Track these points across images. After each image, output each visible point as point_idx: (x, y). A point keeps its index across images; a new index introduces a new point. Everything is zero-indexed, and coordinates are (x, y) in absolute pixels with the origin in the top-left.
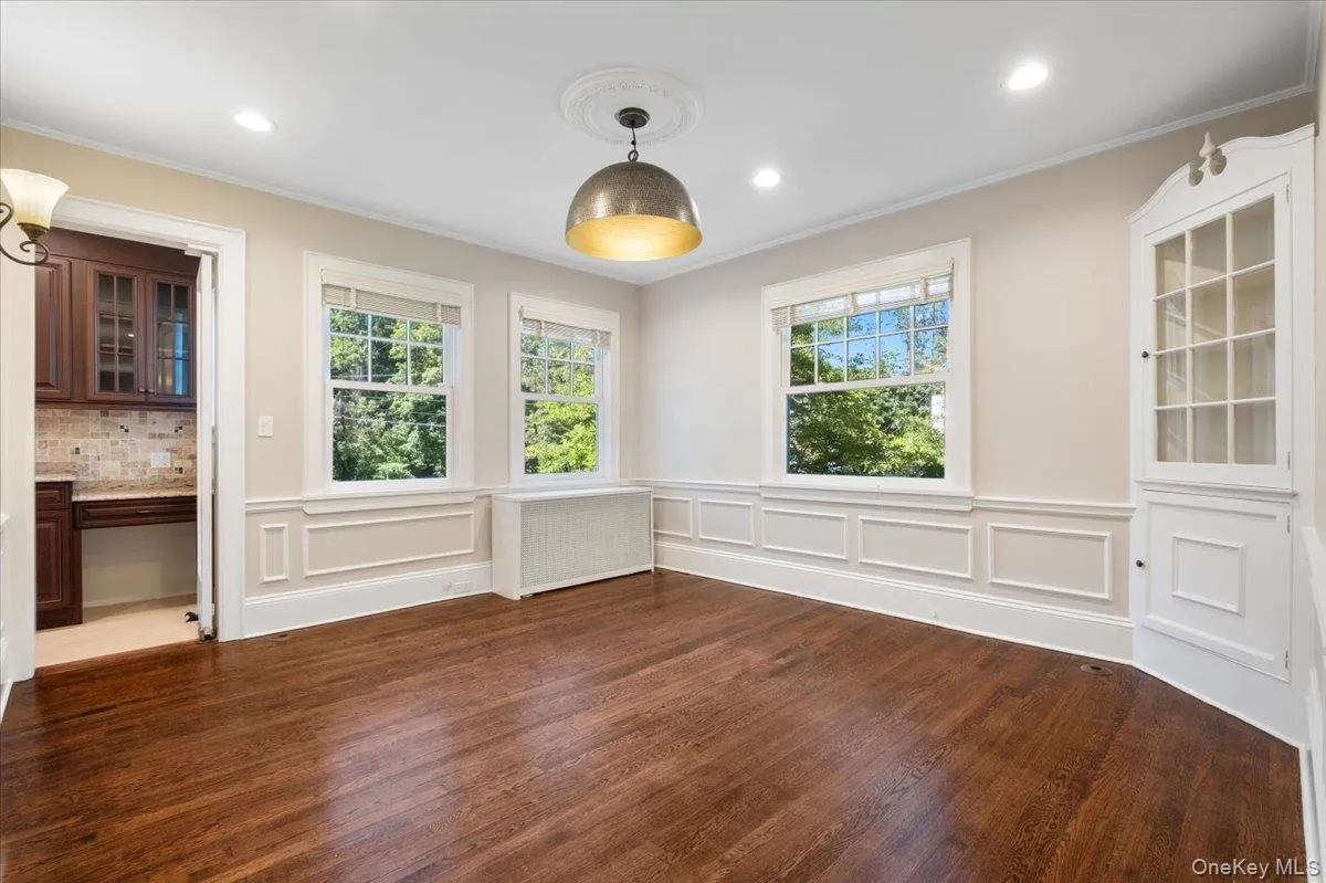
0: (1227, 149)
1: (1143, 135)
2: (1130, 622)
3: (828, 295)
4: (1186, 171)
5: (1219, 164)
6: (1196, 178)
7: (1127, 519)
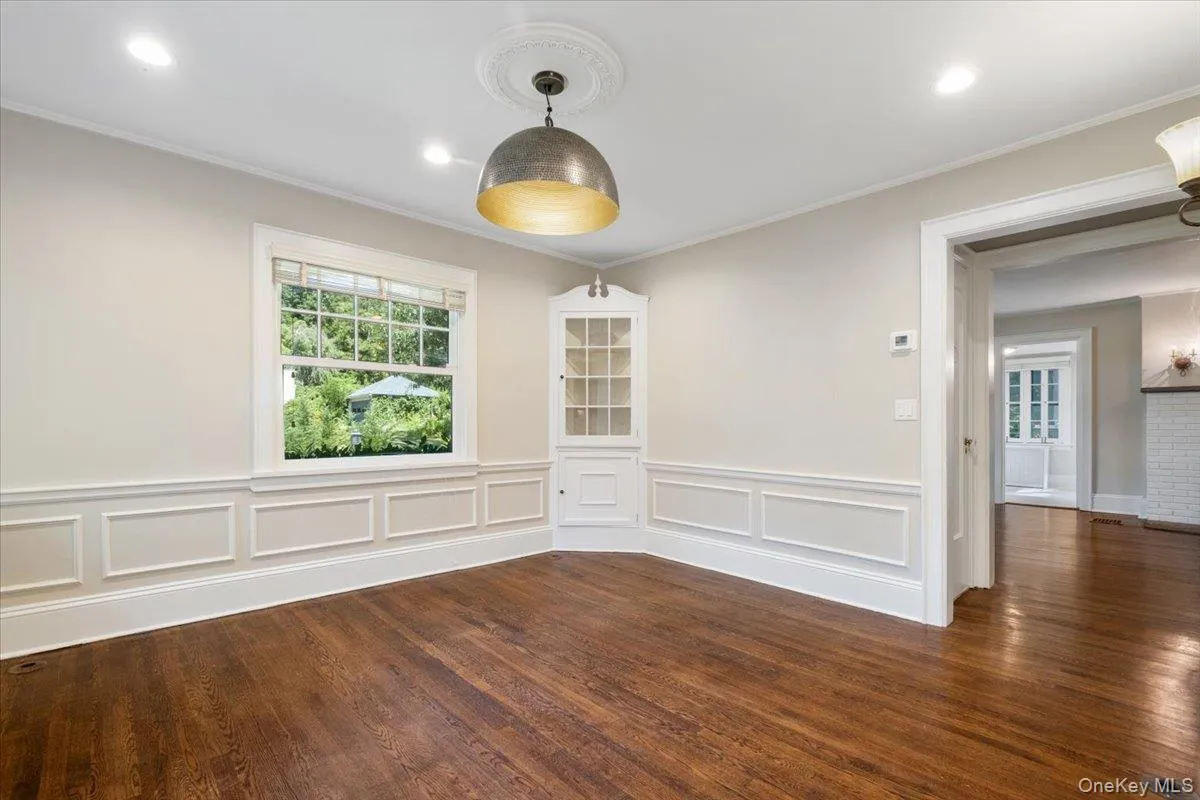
0: (610, 287)
1: (563, 257)
2: (552, 526)
3: (364, 272)
4: (587, 288)
5: (605, 294)
6: (592, 294)
7: (548, 469)
